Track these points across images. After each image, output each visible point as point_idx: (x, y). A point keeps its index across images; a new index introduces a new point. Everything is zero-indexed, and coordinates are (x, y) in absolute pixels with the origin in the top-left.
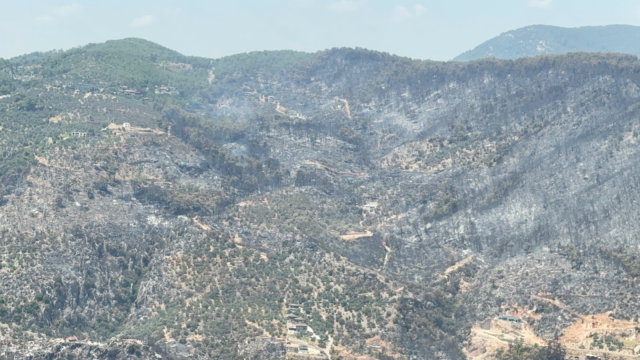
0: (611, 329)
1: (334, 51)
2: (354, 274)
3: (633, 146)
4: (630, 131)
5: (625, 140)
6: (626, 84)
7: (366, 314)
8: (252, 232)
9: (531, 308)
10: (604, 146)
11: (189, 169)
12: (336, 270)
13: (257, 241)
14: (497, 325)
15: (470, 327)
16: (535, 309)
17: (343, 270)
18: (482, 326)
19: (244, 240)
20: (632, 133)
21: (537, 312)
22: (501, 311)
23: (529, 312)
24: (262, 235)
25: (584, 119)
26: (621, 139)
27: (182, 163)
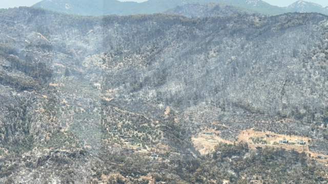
0: (257, 136)
1: (21, 8)
2: (134, 116)
3: (215, 57)
4: (211, 50)
5: (210, 54)
6: (194, 29)
7: (149, 134)
8: (71, 98)
9: (214, 128)
10: (202, 57)
11: (7, 68)
12: (124, 114)
13: (75, 102)
14: (202, 136)
15: (190, 138)
16: (216, 129)
17: (128, 115)
18: (195, 137)
19: (68, 102)
20: (213, 51)
21: (216, 130)
22: (201, 130)
23: (213, 130)
24: (77, 99)
25: (181, 44)
26: (209, 54)
27: (4, 65)
